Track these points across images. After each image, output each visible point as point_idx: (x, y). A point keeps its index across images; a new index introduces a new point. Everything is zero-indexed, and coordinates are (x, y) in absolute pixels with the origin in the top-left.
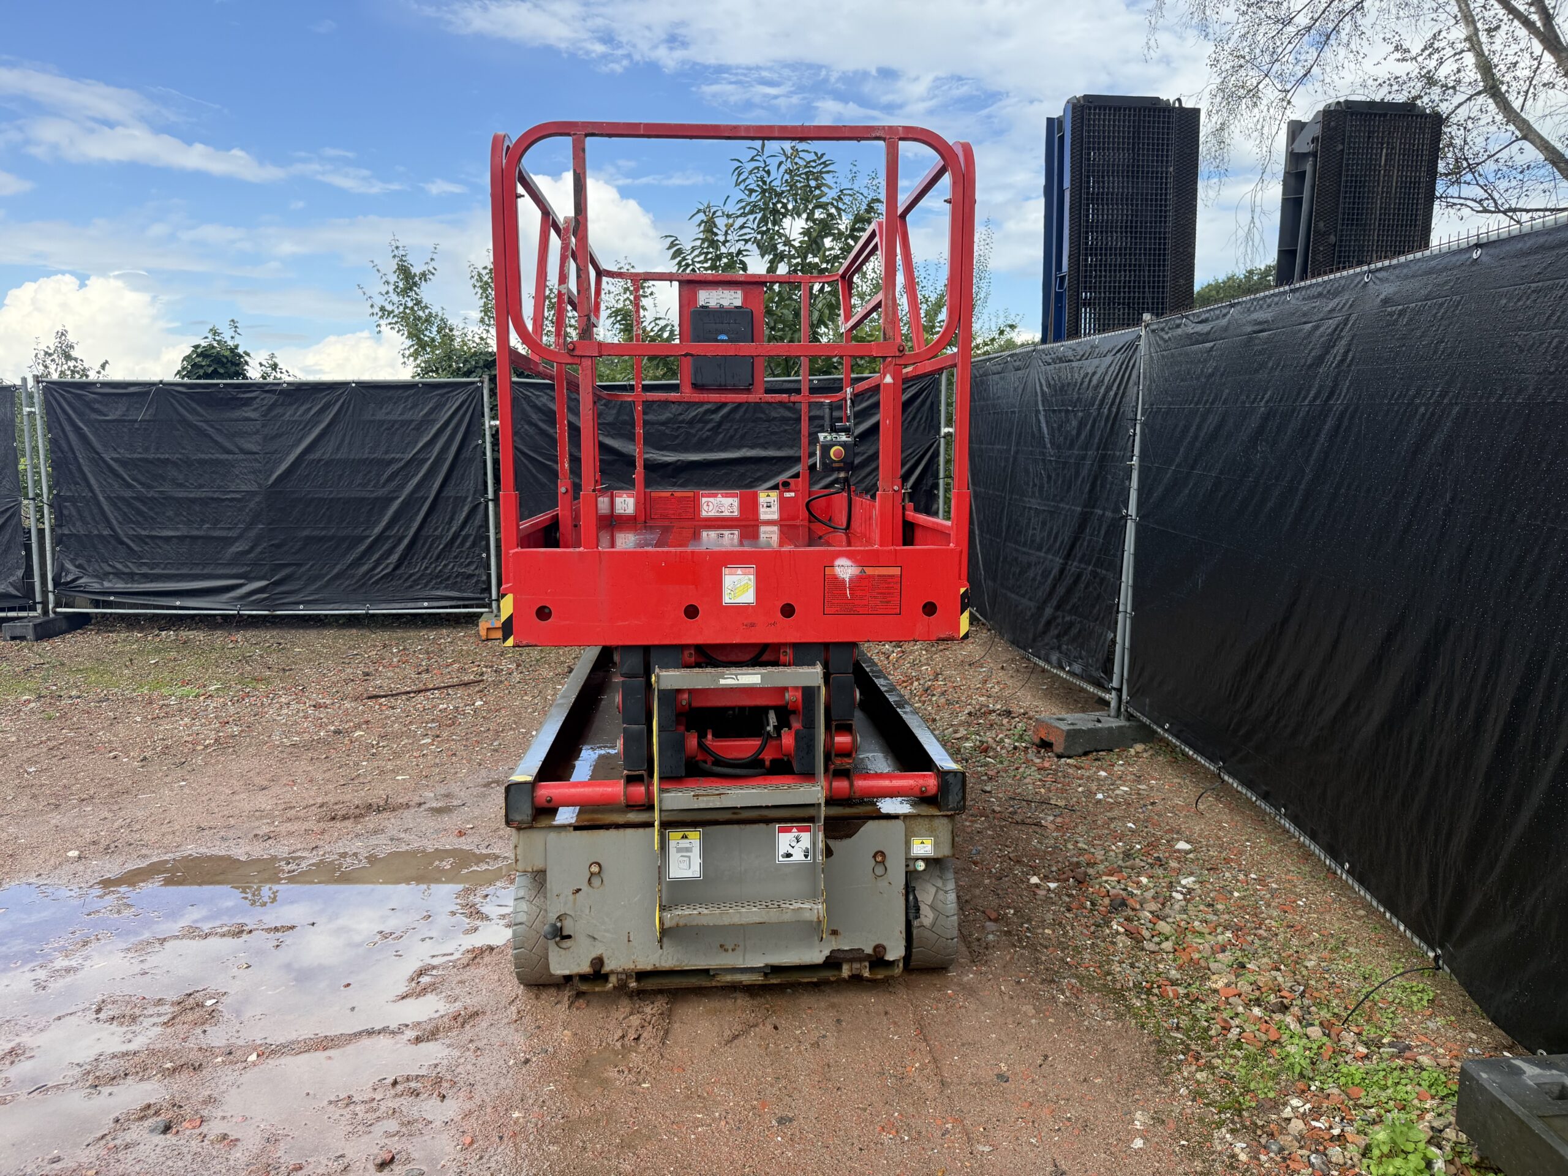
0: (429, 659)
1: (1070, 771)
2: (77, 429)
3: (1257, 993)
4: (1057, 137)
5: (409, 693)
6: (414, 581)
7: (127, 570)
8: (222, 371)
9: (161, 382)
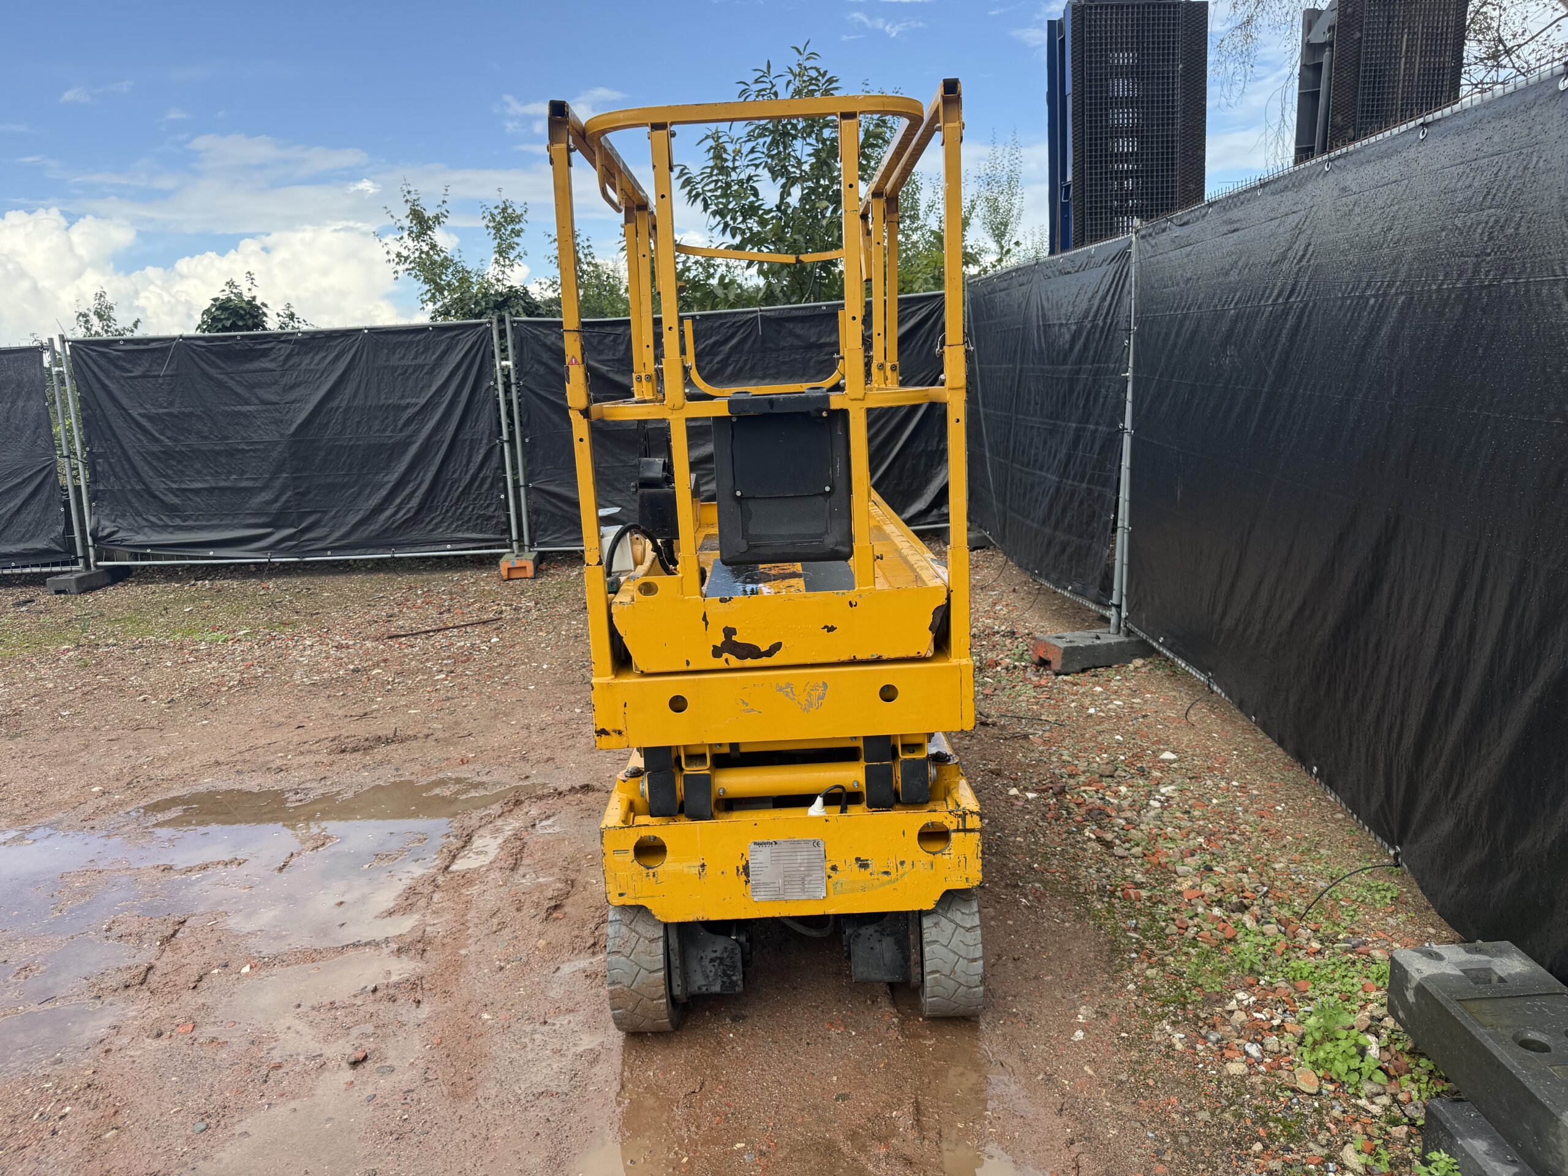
0: (451, 599)
1: (1066, 687)
2: (104, 387)
3: (1220, 895)
4: (1058, 40)
5: (429, 632)
6: (437, 524)
7: (160, 523)
8: (241, 323)
9: (181, 337)
